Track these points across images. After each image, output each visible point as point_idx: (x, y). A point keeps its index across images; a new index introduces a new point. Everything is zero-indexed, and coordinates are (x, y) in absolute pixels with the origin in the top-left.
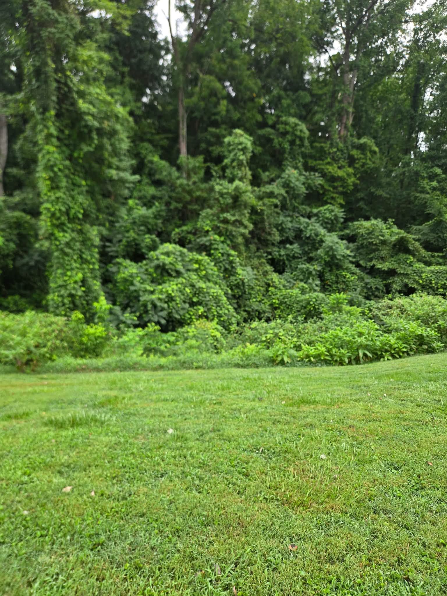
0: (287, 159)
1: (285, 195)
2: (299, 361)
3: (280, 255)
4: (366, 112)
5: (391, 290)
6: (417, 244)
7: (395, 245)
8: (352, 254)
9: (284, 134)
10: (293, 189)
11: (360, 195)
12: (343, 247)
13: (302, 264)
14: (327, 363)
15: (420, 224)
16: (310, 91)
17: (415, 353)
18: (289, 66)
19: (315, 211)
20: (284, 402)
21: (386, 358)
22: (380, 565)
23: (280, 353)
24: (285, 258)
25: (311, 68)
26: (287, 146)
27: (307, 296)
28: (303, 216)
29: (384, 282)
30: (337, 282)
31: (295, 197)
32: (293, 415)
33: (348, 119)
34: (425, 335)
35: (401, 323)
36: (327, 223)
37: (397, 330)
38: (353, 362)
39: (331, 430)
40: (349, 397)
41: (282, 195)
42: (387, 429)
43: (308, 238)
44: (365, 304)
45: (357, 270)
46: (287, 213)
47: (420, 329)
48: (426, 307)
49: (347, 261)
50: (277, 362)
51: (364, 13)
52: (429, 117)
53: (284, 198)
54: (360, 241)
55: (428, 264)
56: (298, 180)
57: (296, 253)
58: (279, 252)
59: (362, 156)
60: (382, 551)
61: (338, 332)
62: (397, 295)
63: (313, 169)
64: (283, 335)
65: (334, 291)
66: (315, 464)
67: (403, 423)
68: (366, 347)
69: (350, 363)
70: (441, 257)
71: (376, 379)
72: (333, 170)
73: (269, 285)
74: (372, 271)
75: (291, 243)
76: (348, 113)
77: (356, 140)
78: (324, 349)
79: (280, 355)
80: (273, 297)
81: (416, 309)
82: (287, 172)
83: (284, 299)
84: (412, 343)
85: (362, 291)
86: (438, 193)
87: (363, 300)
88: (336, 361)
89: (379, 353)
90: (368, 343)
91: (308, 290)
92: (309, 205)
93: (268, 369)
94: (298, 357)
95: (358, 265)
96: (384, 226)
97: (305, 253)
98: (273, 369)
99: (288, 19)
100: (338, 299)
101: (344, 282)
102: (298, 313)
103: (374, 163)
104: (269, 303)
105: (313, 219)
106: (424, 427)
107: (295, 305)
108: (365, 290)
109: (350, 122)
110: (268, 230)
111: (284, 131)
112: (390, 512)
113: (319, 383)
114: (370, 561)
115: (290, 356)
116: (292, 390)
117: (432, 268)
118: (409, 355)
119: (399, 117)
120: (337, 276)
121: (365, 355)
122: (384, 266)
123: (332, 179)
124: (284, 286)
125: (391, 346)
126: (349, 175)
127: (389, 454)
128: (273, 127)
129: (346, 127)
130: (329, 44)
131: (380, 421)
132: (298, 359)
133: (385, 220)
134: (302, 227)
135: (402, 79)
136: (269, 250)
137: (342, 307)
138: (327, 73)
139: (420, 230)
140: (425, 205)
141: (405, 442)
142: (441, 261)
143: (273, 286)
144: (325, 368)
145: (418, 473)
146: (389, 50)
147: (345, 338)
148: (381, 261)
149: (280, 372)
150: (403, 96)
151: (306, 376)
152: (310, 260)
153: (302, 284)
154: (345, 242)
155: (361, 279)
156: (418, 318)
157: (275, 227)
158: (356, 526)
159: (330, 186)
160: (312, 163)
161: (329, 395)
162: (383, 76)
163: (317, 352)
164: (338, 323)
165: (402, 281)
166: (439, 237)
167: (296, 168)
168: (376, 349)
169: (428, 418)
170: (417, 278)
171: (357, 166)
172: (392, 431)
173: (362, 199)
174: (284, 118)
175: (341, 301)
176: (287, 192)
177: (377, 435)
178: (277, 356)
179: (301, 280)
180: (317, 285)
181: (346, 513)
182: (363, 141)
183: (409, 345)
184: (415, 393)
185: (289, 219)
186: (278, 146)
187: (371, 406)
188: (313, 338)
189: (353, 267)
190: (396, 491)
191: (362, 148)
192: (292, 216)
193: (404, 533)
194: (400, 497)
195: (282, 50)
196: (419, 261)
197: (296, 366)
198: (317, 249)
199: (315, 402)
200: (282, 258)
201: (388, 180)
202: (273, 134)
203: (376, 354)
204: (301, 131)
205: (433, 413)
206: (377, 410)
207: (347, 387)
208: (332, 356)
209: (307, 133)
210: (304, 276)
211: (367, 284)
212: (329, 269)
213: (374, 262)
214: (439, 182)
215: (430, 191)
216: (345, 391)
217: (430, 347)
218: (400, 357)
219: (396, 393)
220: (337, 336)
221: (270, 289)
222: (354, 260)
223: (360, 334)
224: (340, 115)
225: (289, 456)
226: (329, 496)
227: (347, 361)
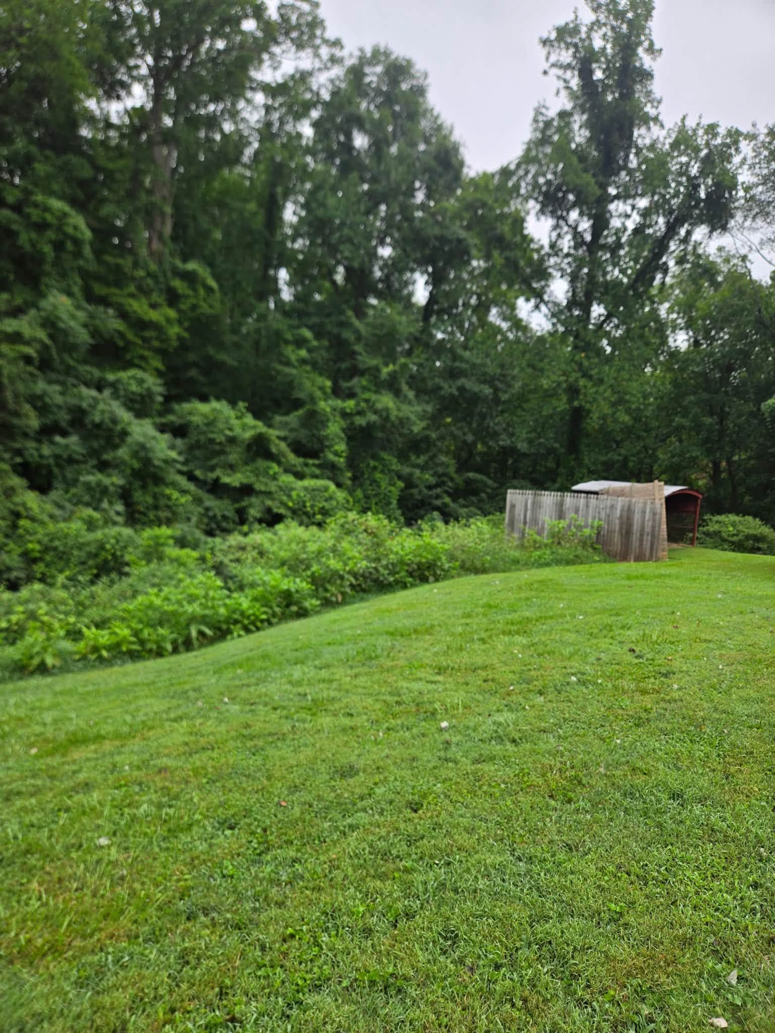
0: (48, 274)
1: (47, 341)
2: (79, 660)
3: (41, 456)
4: (194, 218)
5: (247, 519)
6: (283, 445)
7: (249, 447)
8: (181, 459)
9: (41, 227)
10: (65, 333)
11: (192, 357)
12: (163, 445)
13: (89, 473)
14: (134, 656)
15: (287, 413)
16: (91, 160)
17: (280, 620)
18: (49, 102)
19: (111, 377)
20: (34, 751)
21: (235, 634)
22: (189, 1012)
23: (36, 649)
24: (51, 461)
25: (91, 119)
26: (47, 249)
27: (99, 534)
28: (87, 384)
29: (237, 506)
30: (156, 507)
31: (68, 347)
32: (50, 773)
33: (163, 223)
34: (293, 590)
35: (258, 574)
36: (132, 400)
37: (253, 585)
38: (181, 648)
39: (125, 785)
40: (165, 716)
41: (40, 341)
42: (223, 760)
43: (98, 426)
44: (206, 543)
45: (191, 487)
46: (54, 376)
47: (286, 581)
48: (294, 546)
49: (172, 470)
50: (31, 668)
51: (184, 53)
52: (292, 250)
53: (46, 347)
54: (193, 437)
55: (300, 476)
56: (73, 317)
57: (74, 451)
58: (37, 450)
59: (191, 293)
60: (194, 985)
61: (153, 598)
62: (256, 526)
63: (104, 301)
64: (46, 614)
65: (150, 524)
66: (85, 862)
67: (249, 744)
68: (204, 620)
69: (175, 651)
70: (318, 466)
71: (215, 673)
72: (139, 307)
73: (17, 515)
74: (216, 488)
75: (64, 434)
76: (163, 214)
77: (179, 263)
78: (126, 632)
79: (38, 653)
80: (28, 537)
81: (281, 549)
82: (51, 299)
83: (51, 540)
84: (274, 605)
85: (200, 521)
86: (308, 368)
87: (203, 537)
88: (150, 651)
89: (224, 627)
90: (207, 612)
91: (101, 523)
92: (100, 366)
93: (10, 686)
94: (76, 653)
95: (191, 477)
96: (232, 414)
97: (94, 453)
98: (22, 684)
99: (42, 17)
100: (157, 537)
101: (168, 507)
102: (81, 568)
103: (211, 307)
104: (20, 550)
105: (107, 393)
106: (279, 744)
107: (76, 553)
108: (206, 520)
109: (168, 230)
110: (11, 405)
111: (40, 220)
112: (214, 909)
113: (113, 697)
114: (173, 1010)
115: (59, 654)
116: (55, 721)
117: (306, 483)
118: (270, 624)
119: (248, 238)
120: (155, 497)
121: (201, 633)
122: (234, 480)
123: (140, 325)
124: (52, 517)
125: (242, 614)
126: (169, 320)
127: (222, 805)
128: (17, 208)
129: (161, 238)
130: (126, 87)
131: (213, 749)
132: (77, 657)
133: (233, 403)
134: (84, 405)
135: (251, 179)
136: (17, 445)
137: (162, 552)
138: (122, 136)
139: (286, 424)
140: (290, 385)
141: (248, 776)
142: (317, 472)
143: (27, 517)
144: (130, 667)
145: (264, 825)
146: (228, 127)
147: (166, 608)
148: (229, 472)
149: (37, 687)
150: (252, 206)
151: (90, 688)
152: (103, 466)
153: (89, 512)
154: (167, 436)
155: (198, 501)
156: (283, 564)
157: (29, 402)
158: (152, 956)
159: (137, 335)
160: (99, 289)
161: (128, 718)
162: (219, 167)
163: (114, 639)
164: (156, 581)
165: (263, 502)
166: (314, 435)
167: (70, 294)
168: (219, 622)
169: (286, 727)
170: (285, 498)
171: (183, 307)
172: (231, 761)
173: (195, 365)
174: (39, 198)
175: (162, 541)
176: (51, 336)
177: (205, 776)
178: (31, 657)
179: (87, 505)
180: (118, 513)
181: (137, 937)
182: (191, 266)
183: (271, 608)
184: (272, 688)
185: (57, 388)
186: (28, 248)
187: (201, 724)
188: (109, 613)
189: (183, 481)
190: (227, 868)
191: (190, 278)
192: (62, 383)
193: (233, 939)
194: (232, 877)
195: (32, 68)
196: (287, 471)
197: (72, 672)
198: (116, 447)
199: (99, 738)
200: (44, 462)
201: (236, 338)
202: (15, 222)
203: (220, 629)
204: (76, 228)
205: (295, 717)
206: (210, 730)
207: (164, 697)
208: (142, 642)
209: (88, 234)
210: (92, 497)
211: (207, 509)
212: (140, 483)
213: (218, 472)
214: (309, 351)
215: (296, 364)
216: (159, 705)
217: (301, 608)
218: (258, 629)
219: (244, 694)
220: (150, 606)
221: (22, 522)
222: (185, 469)
223: (192, 599)
224: (150, 214)
225: (32, 860)
226: (108, 915)
227: (169, 647)
